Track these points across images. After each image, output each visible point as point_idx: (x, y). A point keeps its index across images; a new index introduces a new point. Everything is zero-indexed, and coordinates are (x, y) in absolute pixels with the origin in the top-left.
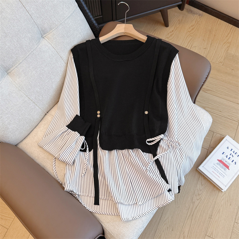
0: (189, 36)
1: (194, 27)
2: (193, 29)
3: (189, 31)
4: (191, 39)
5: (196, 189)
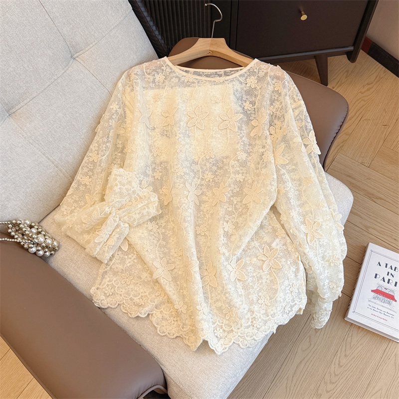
0: (361, 100)
1: (371, 86)
2: (368, 90)
3: (361, 92)
4: (363, 106)
5: (329, 371)
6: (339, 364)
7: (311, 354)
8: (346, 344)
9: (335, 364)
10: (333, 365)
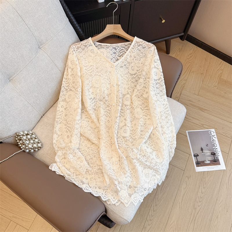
0: (188, 63)
1: (191, 55)
3: (187, 58)
4: (190, 65)
5: (197, 196)
6: (202, 192)
7: (188, 190)
8: (203, 182)
9: (200, 193)
10: (199, 193)
